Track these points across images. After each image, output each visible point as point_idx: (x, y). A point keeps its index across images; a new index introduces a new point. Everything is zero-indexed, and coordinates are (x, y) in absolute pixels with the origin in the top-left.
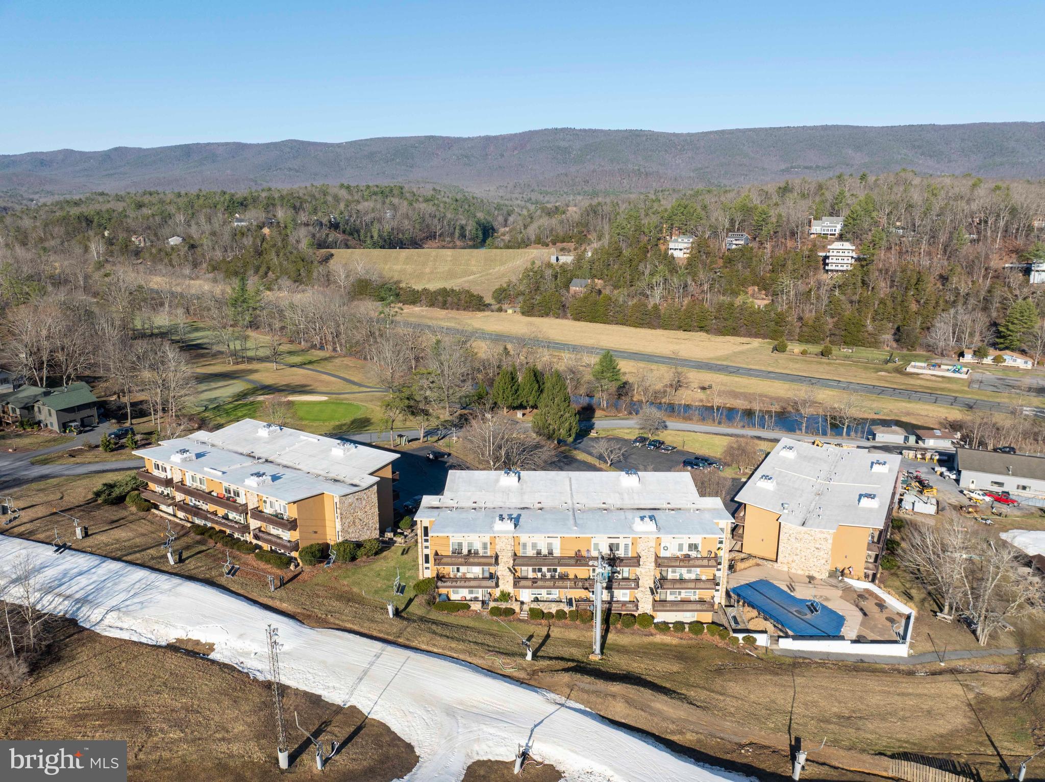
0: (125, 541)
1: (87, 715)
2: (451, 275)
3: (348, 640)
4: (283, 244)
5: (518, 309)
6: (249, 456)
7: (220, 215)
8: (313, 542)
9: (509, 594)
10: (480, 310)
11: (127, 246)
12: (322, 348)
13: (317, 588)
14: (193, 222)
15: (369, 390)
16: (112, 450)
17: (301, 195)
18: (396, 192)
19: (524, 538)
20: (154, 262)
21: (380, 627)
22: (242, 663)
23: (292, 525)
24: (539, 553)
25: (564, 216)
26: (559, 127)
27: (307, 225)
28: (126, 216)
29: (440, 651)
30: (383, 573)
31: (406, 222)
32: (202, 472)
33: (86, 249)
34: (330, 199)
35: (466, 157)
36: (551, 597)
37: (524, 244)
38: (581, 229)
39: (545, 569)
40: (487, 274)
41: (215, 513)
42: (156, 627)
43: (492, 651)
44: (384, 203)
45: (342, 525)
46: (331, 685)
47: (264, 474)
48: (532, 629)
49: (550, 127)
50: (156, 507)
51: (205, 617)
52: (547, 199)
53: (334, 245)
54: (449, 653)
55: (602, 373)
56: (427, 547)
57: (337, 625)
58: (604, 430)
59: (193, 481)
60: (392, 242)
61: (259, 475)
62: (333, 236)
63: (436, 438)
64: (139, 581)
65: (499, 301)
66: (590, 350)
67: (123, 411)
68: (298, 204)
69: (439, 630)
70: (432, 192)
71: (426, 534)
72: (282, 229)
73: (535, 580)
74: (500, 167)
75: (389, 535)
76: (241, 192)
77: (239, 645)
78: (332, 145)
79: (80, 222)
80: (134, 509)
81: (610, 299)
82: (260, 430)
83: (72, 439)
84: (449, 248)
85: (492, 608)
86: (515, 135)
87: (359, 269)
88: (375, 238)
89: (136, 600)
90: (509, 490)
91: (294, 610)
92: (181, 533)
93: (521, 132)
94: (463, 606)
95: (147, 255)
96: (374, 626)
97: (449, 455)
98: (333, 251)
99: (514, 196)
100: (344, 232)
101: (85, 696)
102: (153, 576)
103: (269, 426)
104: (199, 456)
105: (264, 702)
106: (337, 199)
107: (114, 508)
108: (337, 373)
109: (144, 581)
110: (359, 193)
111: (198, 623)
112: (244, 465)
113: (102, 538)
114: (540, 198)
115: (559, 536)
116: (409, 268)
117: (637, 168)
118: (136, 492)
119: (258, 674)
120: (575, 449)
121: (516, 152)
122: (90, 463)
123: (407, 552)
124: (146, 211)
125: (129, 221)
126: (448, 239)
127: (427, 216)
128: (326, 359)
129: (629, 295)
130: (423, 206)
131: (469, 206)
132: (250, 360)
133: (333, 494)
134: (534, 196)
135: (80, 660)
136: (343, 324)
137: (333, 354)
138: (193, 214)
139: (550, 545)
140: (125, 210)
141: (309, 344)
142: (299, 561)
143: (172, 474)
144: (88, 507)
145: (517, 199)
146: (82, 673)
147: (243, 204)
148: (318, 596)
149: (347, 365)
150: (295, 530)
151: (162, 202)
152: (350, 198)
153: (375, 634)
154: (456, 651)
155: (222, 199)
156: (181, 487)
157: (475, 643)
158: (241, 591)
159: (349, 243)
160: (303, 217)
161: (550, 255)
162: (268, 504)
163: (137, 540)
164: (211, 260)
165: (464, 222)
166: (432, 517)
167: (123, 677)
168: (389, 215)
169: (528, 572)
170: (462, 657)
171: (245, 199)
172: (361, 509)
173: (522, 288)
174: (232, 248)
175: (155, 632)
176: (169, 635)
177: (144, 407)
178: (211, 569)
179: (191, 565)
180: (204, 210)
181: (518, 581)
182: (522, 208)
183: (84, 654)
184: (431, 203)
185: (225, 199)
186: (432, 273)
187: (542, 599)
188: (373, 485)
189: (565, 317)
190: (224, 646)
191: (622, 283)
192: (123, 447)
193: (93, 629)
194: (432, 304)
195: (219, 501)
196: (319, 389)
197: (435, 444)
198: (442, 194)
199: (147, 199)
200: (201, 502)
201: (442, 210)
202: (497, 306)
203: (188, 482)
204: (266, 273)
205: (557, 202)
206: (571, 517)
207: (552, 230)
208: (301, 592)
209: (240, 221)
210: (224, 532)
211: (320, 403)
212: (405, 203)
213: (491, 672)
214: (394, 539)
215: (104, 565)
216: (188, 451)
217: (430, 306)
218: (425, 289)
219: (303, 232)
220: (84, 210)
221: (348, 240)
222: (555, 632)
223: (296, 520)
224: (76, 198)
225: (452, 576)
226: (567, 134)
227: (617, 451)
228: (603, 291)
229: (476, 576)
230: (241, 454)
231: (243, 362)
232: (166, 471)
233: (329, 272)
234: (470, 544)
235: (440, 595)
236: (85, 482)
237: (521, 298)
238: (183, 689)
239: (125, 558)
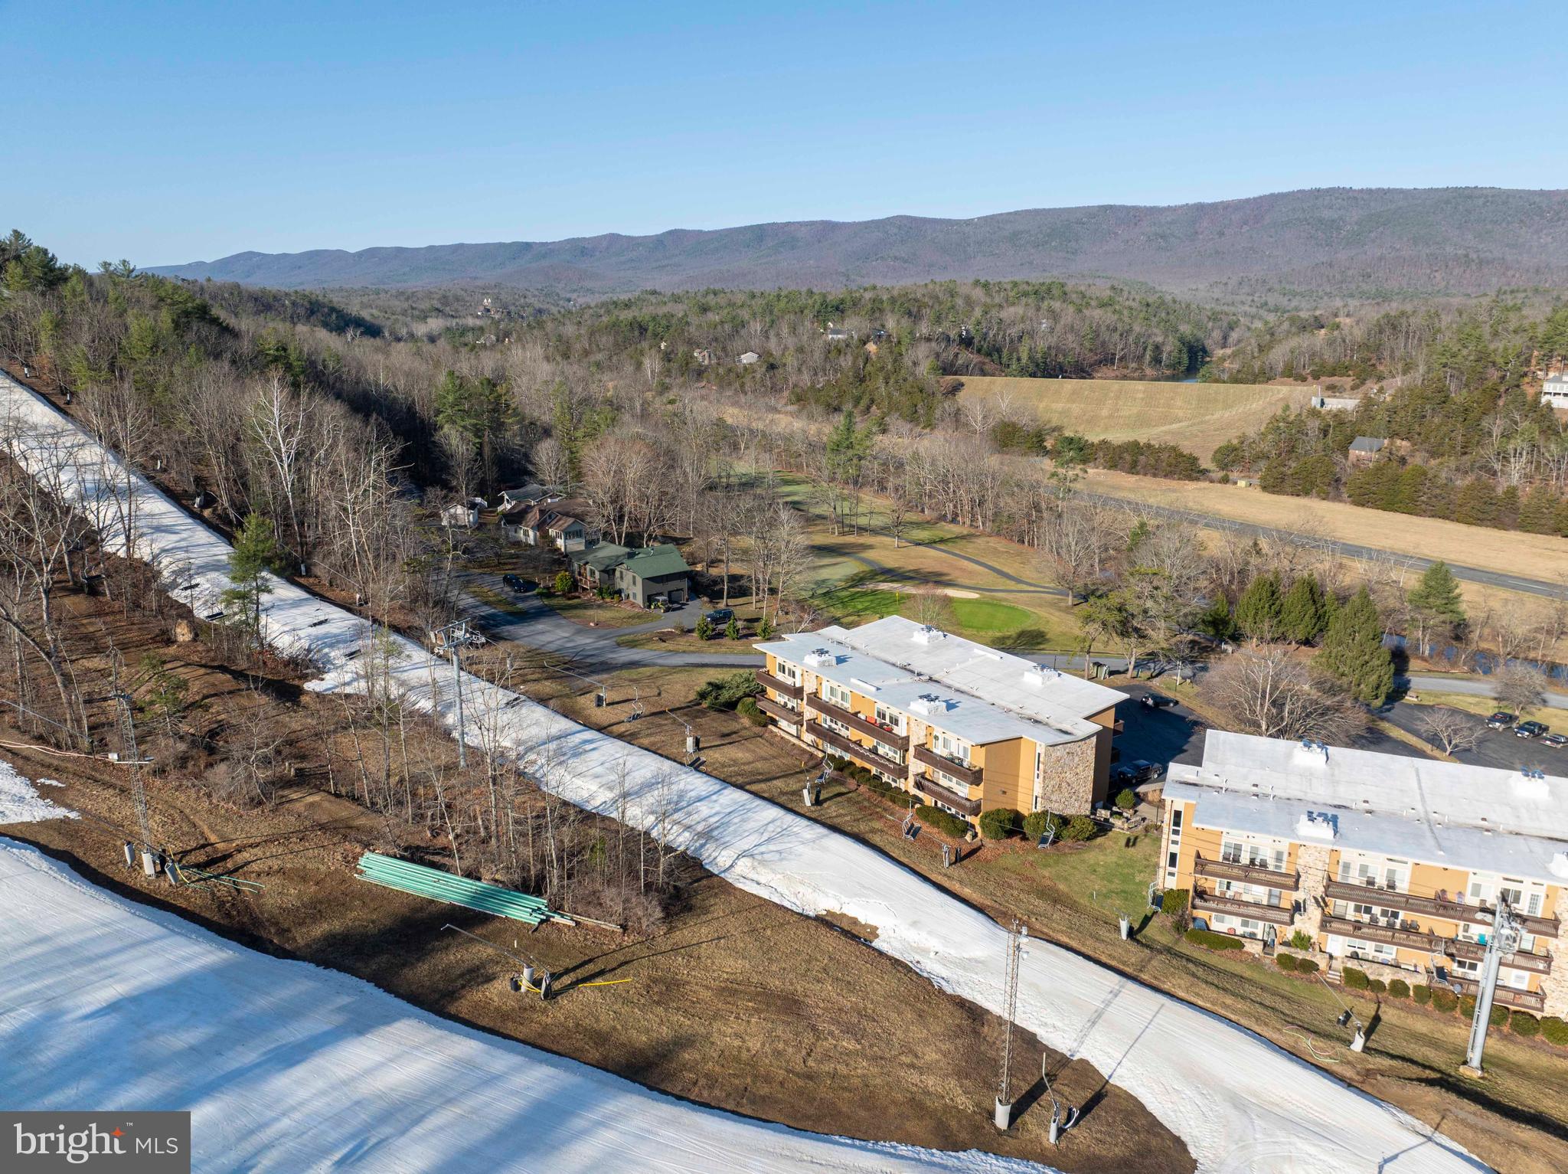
0: (744, 764)
1: (736, 990)
2: (1142, 421)
3: (1067, 960)
4: (894, 370)
5: (1256, 481)
6: (904, 668)
7: (807, 324)
8: (1001, 806)
9: (1310, 938)
10: (1190, 478)
11: (687, 364)
12: (954, 521)
13: (1007, 874)
14: (772, 333)
15: (1032, 589)
16: (710, 638)
17: (919, 295)
18: (1055, 292)
19: (1348, 854)
20: (721, 387)
21: (1110, 950)
22: (918, 962)
23: (975, 777)
24: (1371, 882)
25: (1336, 333)
26: (1324, 186)
27: (928, 339)
28: (688, 324)
29: (1208, 1005)
30: (1100, 870)
31: (1070, 337)
32: (848, 684)
33: (639, 365)
34: (960, 302)
35: (1162, 237)
36: (1381, 957)
37: (1264, 376)
38: (1366, 354)
39: (1377, 910)
40: (1202, 422)
41: (859, 743)
42: (801, 889)
43: (1292, 1024)
44: (1038, 309)
45: (1044, 788)
46: (1049, 1021)
47: (937, 698)
48: (1346, 1001)
49: (1307, 187)
50: (774, 722)
51: (864, 887)
52: (1294, 303)
53: (965, 370)
54: (1223, 1012)
55: (1427, 597)
56: (1175, 842)
57: (1046, 934)
58: (1429, 694)
59: (832, 694)
60: (1048, 368)
61: (928, 697)
62: (966, 356)
63: (1148, 674)
64: (773, 821)
65: (1224, 466)
66: (1401, 559)
67: (717, 588)
68: (914, 310)
69: (1200, 972)
70: (1108, 293)
71: (1177, 823)
72: (894, 346)
73: (1357, 926)
74: (1217, 252)
75: (1103, 814)
76: (836, 291)
77: (913, 936)
78: (958, 222)
79: (632, 329)
80: (746, 721)
81: (1425, 474)
82: (916, 634)
83: (659, 617)
84: (1133, 379)
85: (1280, 956)
86: (1248, 201)
87: (1003, 406)
88: (1024, 361)
89: (772, 847)
90: (1311, 774)
91: (981, 901)
92: (811, 764)
93: (1256, 196)
94: (1231, 943)
95: (713, 377)
96: (1101, 946)
97: (1176, 703)
98: (963, 379)
99: (1238, 298)
100: (979, 351)
101: (731, 965)
102: (790, 818)
103: (929, 629)
104: (840, 660)
105: (958, 1026)
106: (969, 302)
107: (723, 716)
108: (982, 560)
109: (778, 823)
110: (1002, 294)
111: (856, 895)
112: (902, 681)
113: (717, 755)
114: (1283, 301)
115: (1411, 861)
116: (1076, 408)
117: (1460, 252)
118: (751, 699)
119: (943, 983)
120: (1383, 719)
121: (1246, 228)
122: (684, 652)
123: (1134, 844)
124: (713, 317)
125: (692, 329)
126: (1134, 365)
127: (1103, 329)
128: (963, 537)
129: (1458, 469)
130: (1097, 313)
131: (1168, 313)
132: (862, 530)
133: (1037, 742)
134: (1272, 299)
135: (716, 915)
136: (992, 488)
137: (973, 531)
138: (773, 321)
139: (1391, 872)
140: (686, 315)
141: (935, 514)
142: (978, 829)
143: (803, 680)
144: (691, 710)
145: (1243, 303)
146: (722, 933)
147: (839, 309)
148: (1010, 886)
149: (995, 549)
150: (978, 785)
151: (731, 304)
152: (989, 300)
153: (1104, 959)
154: (1234, 1011)
155: (810, 302)
156: (815, 700)
157: (1261, 1004)
158: (905, 860)
159: (986, 367)
160: (924, 329)
161: (1310, 396)
162: (941, 741)
163: (759, 765)
164: (795, 386)
165: (1160, 339)
166: (1189, 797)
167: (770, 949)
168: (1045, 325)
169: (1348, 909)
170: (1243, 1021)
171: (842, 301)
172: (1071, 769)
173: (1264, 447)
174: (824, 370)
175: (800, 896)
176: (819, 903)
177: (744, 582)
178: (858, 820)
179: (831, 810)
180: (787, 317)
181: (1328, 922)
182: (1253, 317)
183: (719, 907)
184: (1109, 309)
185: (815, 302)
186: (1111, 416)
187: (1366, 957)
188: (1092, 735)
189: (1338, 498)
190: (891, 933)
191: (1446, 448)
192: (721, 635)
193: (722, 875)
194: (1113, 465)
195: (867, 727)
196: (960, 581)
197: (1149, 683)
198: (1125, 294)
199: (711, 300)
200: (840, 723)
201: (1126, 319)
202: (1221, 474)
203: (825, 696)
204: (868, 408)
205: (1316, 308)
206: (1428, 834)
207: (1313, 355)
208: (986, 875)
209: (836, 333)
210: (869, 771)
211: (969, 601)
212: (1071, 309)
213: (1294, 1055)
214: (1111, 820)
215: (726, 792)
216: (827, 652)
217: (1111, 468)
218: (1104, 442)
219: (922, 351)
220: (636, 314)
221: (984, 363)
222: (1389, 1015)
223: (981, 770)
224: (624, 297)
225: (1217, 893)
226: (1337, 198)
227: (1466, 733)
228: (1409, 460)
229: (1258, 899)
230: (894, 665)
231: (851, 533)
232: (794, 677)
233: (959, 410)
234: (1254, 851)
235: (1194, 919)
236: (682, 677)
237: (1263, 464)
238: (849, 983)
239: (748, 787)
